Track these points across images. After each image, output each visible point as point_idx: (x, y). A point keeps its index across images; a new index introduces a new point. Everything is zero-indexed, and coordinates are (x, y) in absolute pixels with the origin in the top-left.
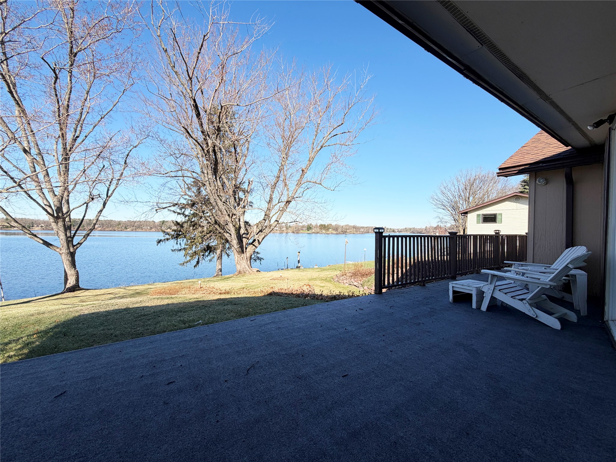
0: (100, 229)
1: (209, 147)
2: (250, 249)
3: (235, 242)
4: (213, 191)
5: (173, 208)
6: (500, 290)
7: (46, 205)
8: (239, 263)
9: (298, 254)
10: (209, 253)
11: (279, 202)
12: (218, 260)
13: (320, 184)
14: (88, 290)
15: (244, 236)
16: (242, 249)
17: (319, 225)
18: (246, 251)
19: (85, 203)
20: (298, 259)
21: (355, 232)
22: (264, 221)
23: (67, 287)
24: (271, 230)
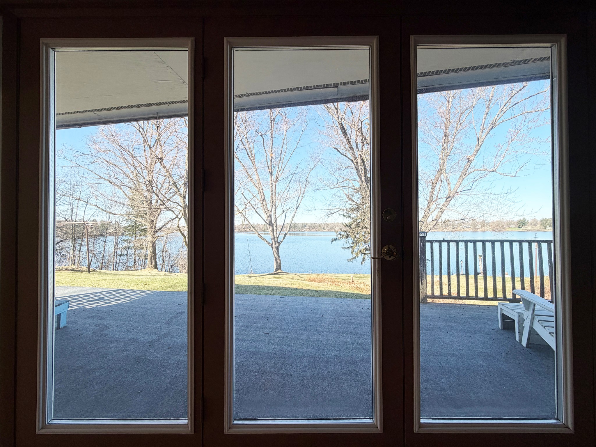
0: (308, 230)
1: (357, 159)
6: (539, 321)
11: (437, 199)
13: (494, 171)
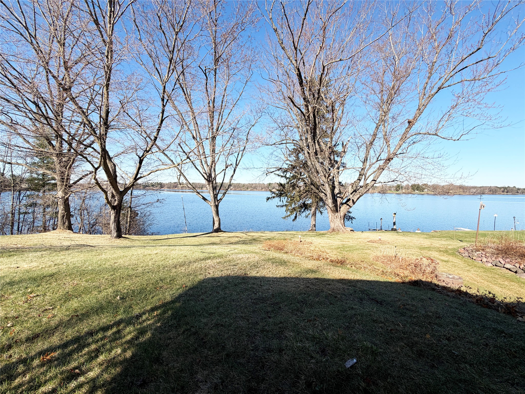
1: (310, 113)
2: (344, 209)
3: (329, 201)
4: (312, 154)
5: (277, 172)
7: (204, 173)
8: (333, 221)
9: (394, 215)
10: (305, 210)
11: (377, 161)
12: (313, 217)
13: (436, 135)
14: (225, 232)
15: (338, 195)
16: (336, 208)
17: (410, 185)
18: (340, 211)
19: (223, 170)
20: (394, 221)
21: (462, 193)
22: (359, 181)
23: (214, 229)
24: (367, 189)
